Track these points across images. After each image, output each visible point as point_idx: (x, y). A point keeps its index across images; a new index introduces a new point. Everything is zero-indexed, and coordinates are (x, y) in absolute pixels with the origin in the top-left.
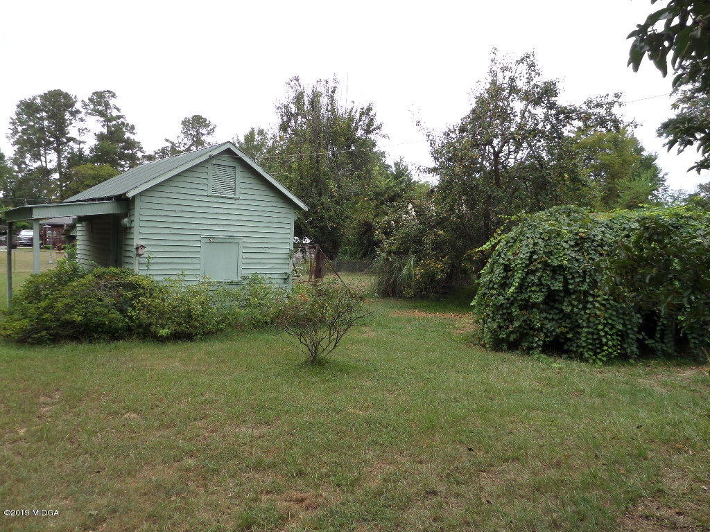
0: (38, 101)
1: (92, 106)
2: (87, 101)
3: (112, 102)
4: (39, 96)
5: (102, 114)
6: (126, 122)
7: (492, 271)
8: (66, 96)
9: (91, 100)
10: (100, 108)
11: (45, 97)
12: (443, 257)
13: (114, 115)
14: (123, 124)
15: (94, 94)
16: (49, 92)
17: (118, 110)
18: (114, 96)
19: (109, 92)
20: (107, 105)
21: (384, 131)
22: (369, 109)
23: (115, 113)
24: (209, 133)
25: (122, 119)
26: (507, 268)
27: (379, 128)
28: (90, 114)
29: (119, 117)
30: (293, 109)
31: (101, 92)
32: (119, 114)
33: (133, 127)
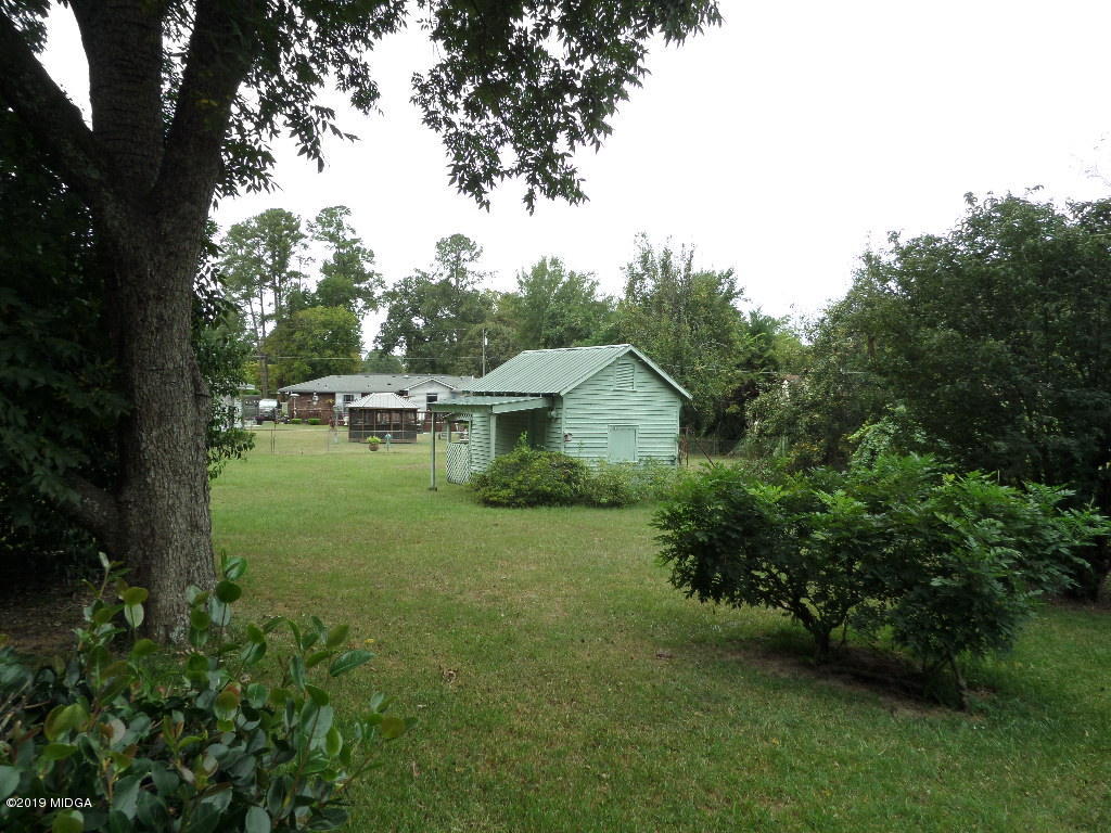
0: (254, 224)
1: (320, 228)
2: (313, 221)
3: (346, 220)
4: (255, 218)
5: (333, 238)
6: (362, 247)
7: (861, 456)
8: (288, 217)
9: (318, 219)
10: (332, 230)
11: (261, 219)
12: (819, 440)
13: (348, 239)
14: (358, 249)
15: (323, 211)
16: (267, 211)
17: (354, 232)
18: (348, 212)
19: (343, 208)
20: (340, 226)
21: (746, 294)
22: (730, 273)
23: (349, 236)
24: (472, 259)
25: (358, 244)
26: (873, 453)
27: (741, 292)
28: (317, 238)
29: (355, 241)
30: (639, 269)
31: (332, 209)
32: (354, 237)
33: (372, 254)
